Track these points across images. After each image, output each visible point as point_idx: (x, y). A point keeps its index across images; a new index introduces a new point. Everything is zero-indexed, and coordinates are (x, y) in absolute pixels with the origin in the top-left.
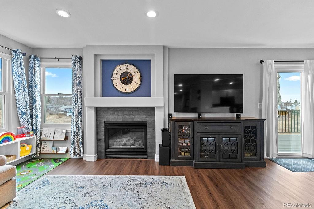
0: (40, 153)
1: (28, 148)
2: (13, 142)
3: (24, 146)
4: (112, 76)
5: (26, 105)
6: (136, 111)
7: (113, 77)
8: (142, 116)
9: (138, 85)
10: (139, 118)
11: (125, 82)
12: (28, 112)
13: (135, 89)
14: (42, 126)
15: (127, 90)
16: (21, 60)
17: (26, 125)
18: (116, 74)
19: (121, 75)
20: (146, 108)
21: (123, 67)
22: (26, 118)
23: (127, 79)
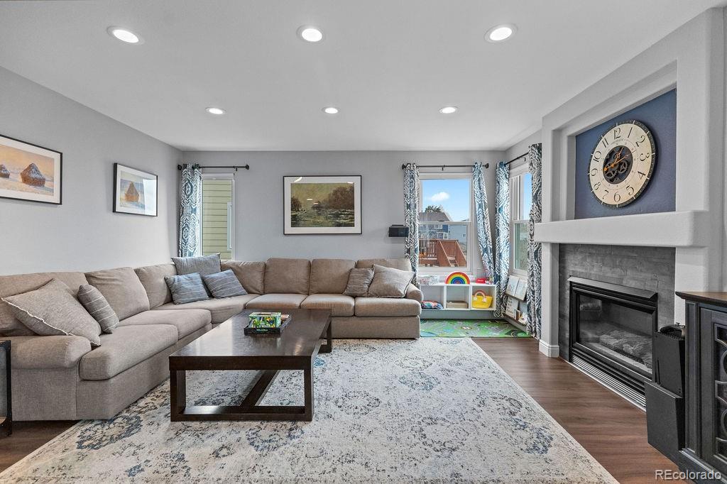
0: (504, 315)
1: (486, 299)
2: (466, 285)
3: (481, 295)
4: (589, 168)
5: (487, 238)
6: (629, 257)
7: (591, 168)
8: (643, 275)
9: (645, 178)
11: (614, 175)
12: (489, 248)
13: (636, 192)
14: (510, 272)
15: (617, 197)
16: (485, 175)
17: (488, 267)
18: (596, 160)
19: (607, 161)
20: (656, 248)
21: (609, 136)
22: (487, 257)
23: (618, 166)
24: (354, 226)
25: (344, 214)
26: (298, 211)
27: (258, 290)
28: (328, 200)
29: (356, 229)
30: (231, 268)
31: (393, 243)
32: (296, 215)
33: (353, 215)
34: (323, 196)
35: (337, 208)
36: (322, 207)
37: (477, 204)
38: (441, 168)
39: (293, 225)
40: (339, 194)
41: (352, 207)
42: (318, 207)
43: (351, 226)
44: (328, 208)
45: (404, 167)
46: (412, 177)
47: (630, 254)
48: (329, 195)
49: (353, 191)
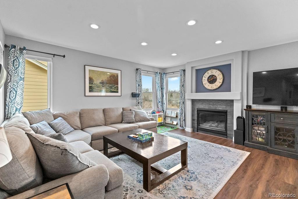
0: (165, 123)
1: (161, 119)
2: (156, 114)
3: (159, 117)
4: (202, 79)
5: (160, 98)
8: (223, 106)
9: (221, 84)
10: (221, 108)
11: (211, 82)
12: (161, 101)
13: (218, 87)
14: (166, 109)
15: (212, 88)
16: (159, 76)
17: (160, 108)
18: (205, 77)
19: (208, 78)
20: (226, 100)
21: (209, 72)
22: (160, 104)
23: (212, 80)
24: (118, 93)
25: (114, 87)
26: (93, 84)
27: (78, 127)
28: (107, 80)
29: (119, 94)
30: (61, 117)
31: (132, 100)
32: (91, 86)
33: (118, 87)
34: (104, 78)
35: (111, 84)
36: (104, 83)
37: (157, 86)
38: (147, 72)
39: (90, 91)
40: (112, 77)
41: (117, 84)
42: (102, 83)
43: (117, 93)
44: (107, 83)
45: (137, 69)
46: (141, 74)
47: (219, 101)
48: (108, 77)
49: (118, 77)
